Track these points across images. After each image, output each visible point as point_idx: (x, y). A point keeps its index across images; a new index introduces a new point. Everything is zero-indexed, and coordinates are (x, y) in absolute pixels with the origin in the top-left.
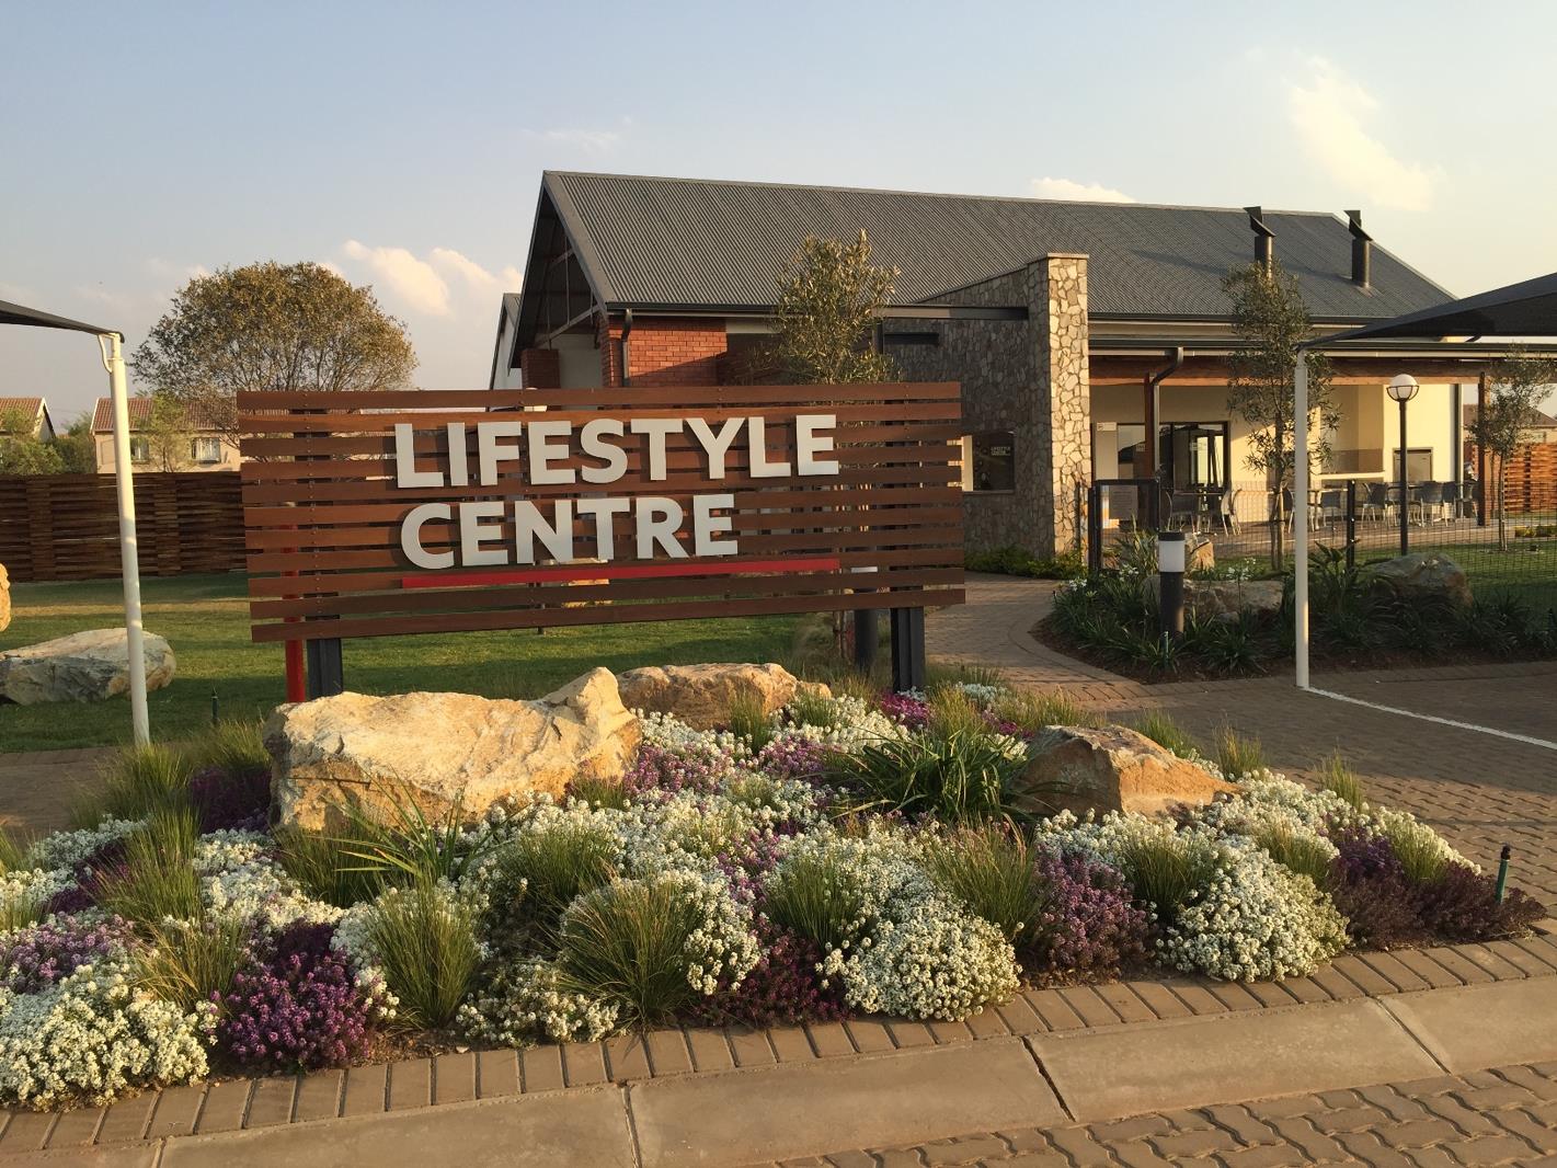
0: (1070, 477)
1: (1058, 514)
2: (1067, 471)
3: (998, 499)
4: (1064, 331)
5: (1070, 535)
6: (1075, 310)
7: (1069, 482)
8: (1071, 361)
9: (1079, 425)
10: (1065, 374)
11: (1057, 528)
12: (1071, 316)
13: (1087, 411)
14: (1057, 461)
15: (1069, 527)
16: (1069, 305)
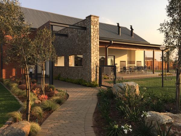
0: (95, 65)
1: (92, 72)
2: (94, 63)
3: (79, 68)
4: (94, 32)
5: (95, 77)
6: (96, 28)
7: (95, 66)
8: (96, 39)
9: (97, 53)
10: (94, 42)
11: (92, 76)
12: (96, 29)
13: (99, 50)
14: (92, 61)
15: (94, 75)
16: (95, 27)
